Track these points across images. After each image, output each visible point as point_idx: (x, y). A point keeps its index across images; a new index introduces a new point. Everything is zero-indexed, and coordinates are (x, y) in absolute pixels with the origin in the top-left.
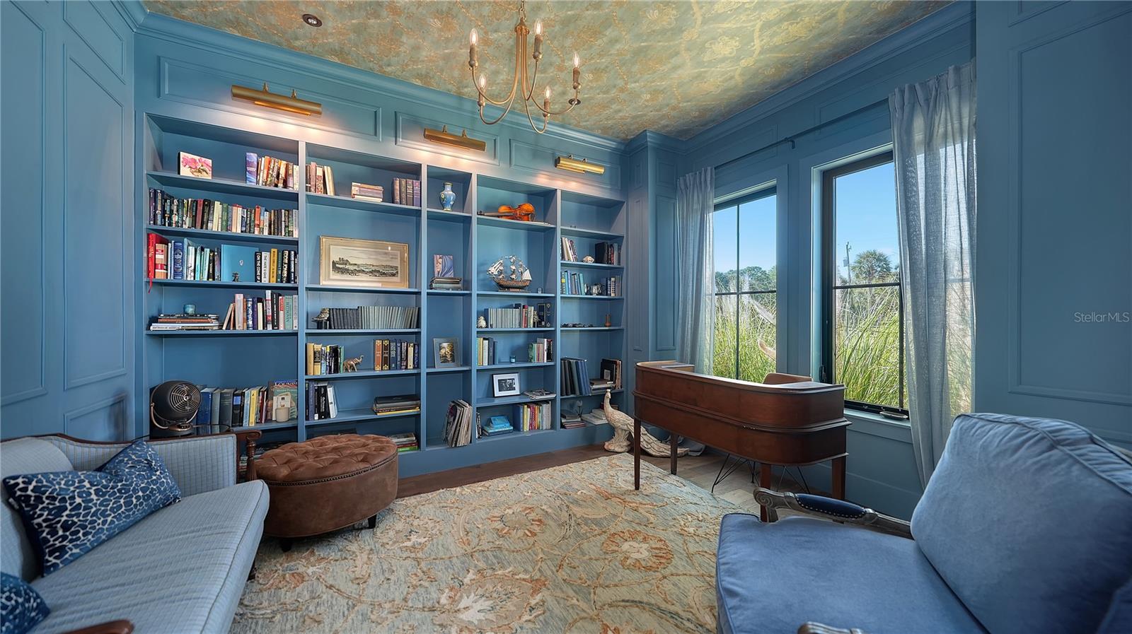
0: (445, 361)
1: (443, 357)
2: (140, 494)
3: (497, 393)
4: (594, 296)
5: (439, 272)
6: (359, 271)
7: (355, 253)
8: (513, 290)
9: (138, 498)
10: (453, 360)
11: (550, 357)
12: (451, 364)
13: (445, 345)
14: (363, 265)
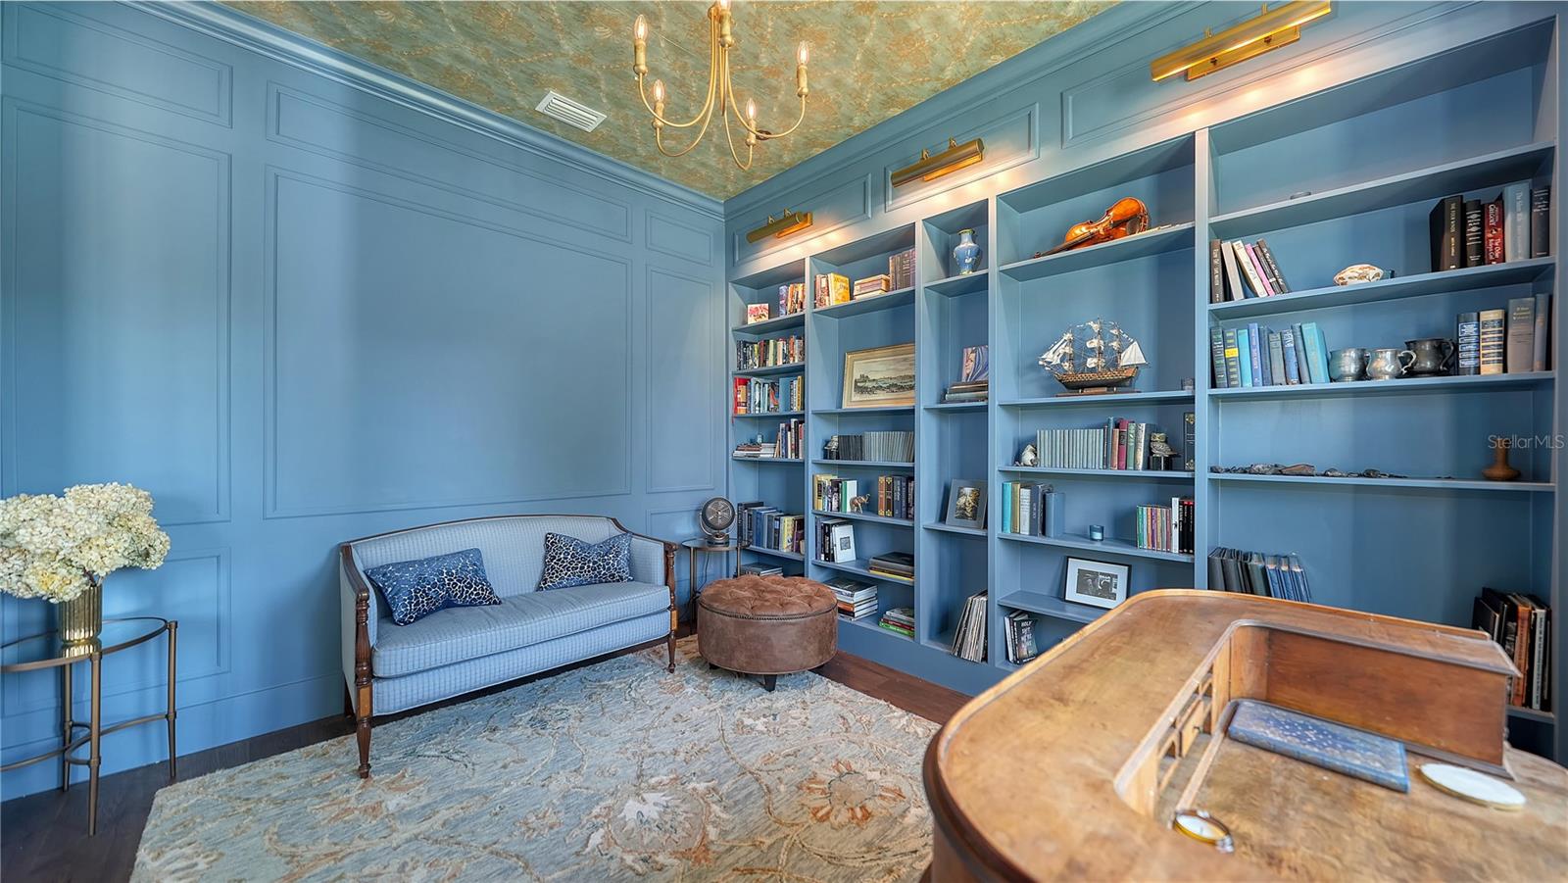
0: (963, 516)
1: (960, 509)
2: (591, 565)
3: (1071, 594)
4: (1386, 381)
5: (968, 375)
6: (877, 388)
7: (875, 367)
8: (1092, 390)
9: (589, 567)
10: (974, 517)
11: (1187, 542)
12: (970, 522)
13: (968, 490)
14: (881, 380)
